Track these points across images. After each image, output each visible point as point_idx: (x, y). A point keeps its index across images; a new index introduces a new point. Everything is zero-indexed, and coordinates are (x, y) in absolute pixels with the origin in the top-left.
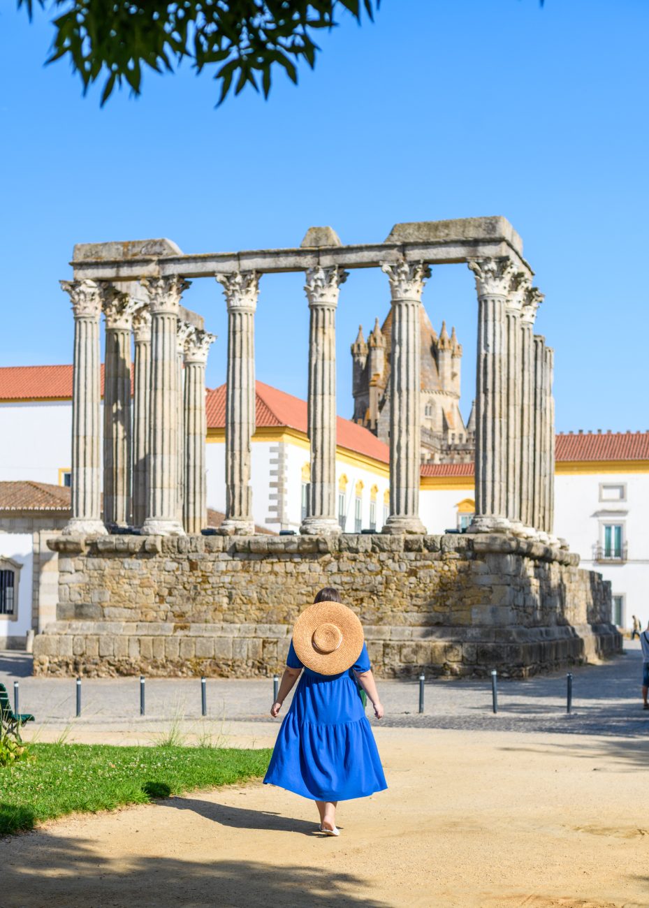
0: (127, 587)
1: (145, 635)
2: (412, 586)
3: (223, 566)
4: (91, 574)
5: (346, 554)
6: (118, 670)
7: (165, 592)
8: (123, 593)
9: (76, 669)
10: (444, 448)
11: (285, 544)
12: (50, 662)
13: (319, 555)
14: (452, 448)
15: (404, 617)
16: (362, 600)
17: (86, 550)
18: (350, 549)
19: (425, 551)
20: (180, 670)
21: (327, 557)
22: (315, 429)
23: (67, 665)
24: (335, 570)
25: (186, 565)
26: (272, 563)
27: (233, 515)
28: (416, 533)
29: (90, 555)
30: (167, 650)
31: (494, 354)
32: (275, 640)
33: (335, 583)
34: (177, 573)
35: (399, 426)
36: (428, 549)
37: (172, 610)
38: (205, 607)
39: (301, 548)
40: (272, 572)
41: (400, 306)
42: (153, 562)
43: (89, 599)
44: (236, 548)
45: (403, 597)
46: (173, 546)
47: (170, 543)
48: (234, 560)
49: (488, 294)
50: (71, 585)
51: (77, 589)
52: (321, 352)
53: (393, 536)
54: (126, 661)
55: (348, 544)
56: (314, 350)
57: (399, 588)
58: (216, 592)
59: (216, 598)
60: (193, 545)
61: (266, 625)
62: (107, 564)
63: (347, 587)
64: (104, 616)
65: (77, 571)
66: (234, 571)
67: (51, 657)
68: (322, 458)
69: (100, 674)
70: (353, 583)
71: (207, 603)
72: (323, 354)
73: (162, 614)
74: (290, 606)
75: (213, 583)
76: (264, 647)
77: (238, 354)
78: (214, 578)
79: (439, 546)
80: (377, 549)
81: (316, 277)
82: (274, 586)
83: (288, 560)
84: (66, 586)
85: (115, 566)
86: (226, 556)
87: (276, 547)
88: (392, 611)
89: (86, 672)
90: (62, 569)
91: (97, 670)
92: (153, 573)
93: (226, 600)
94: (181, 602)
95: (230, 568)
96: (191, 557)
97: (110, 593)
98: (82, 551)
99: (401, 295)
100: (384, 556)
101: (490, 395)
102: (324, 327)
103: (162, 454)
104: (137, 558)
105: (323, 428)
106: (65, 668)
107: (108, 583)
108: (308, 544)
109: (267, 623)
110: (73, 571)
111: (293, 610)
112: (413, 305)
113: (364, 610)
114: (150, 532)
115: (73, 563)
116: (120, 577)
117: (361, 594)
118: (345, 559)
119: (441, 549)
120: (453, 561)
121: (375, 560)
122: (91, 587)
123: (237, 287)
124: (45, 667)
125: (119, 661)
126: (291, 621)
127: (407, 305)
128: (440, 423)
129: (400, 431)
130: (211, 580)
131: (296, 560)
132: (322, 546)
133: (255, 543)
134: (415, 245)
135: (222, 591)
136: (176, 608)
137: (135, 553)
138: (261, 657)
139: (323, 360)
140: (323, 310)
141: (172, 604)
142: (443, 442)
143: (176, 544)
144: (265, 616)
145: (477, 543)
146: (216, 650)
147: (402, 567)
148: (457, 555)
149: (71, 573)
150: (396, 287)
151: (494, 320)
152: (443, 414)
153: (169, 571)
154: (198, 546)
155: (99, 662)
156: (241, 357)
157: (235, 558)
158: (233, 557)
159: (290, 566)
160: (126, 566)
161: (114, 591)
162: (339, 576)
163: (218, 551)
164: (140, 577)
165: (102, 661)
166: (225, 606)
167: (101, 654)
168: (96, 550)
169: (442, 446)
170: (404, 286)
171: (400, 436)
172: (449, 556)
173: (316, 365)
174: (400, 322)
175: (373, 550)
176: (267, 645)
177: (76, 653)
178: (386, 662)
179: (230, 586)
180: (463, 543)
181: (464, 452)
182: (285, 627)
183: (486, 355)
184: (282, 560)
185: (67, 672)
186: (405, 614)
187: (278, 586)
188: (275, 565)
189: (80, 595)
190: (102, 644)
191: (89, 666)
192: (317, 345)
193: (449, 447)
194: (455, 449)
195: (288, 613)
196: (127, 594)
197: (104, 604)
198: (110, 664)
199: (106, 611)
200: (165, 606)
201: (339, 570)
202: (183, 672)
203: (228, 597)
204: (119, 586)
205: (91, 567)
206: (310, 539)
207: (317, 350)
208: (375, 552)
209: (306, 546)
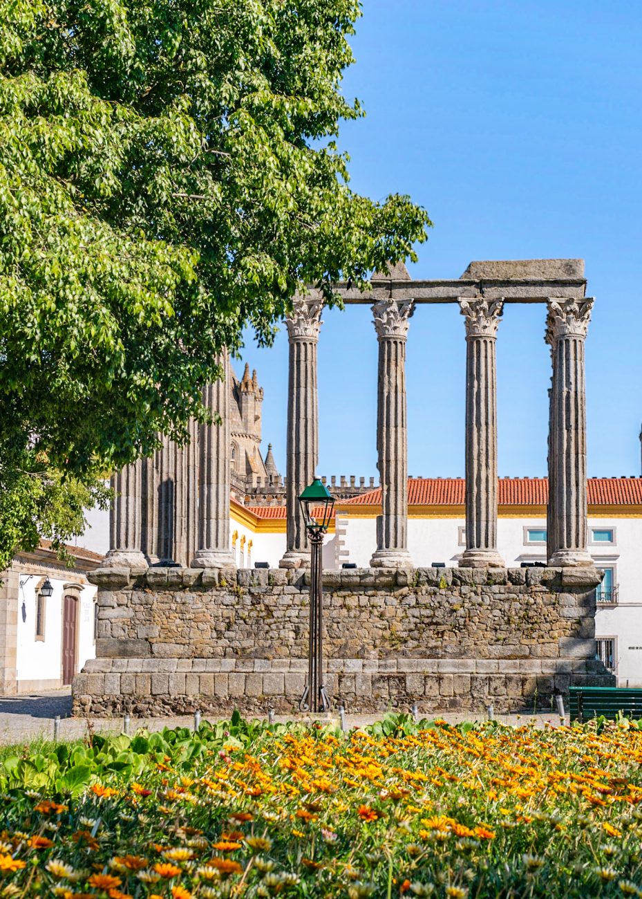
0: (178, 621)
1: (204, 672)
2: (496, 619)
3: (287, 600)
4: (137, 609)
5: (426, 587)
6: (174, 709)
7: (222, 626)
8: (174, 628)
9: (125, 709)
10: (249, 491)
11: (360, 576)
12: (93, 702)
13: (395, 588)
14: (258, 492)
15: (489, 650)
16: (443, 633)
17: (131, 583)
18: (430, 582)
19: (510, 584)
20: (246, 708)
21: (405, 590)
22: (388, 461)
23: (114, 704)
24: (413, 603)
25: (248, 599)
26: (345, 597)
27: (298, 547)
28: (498, 566)
29: (135, 587)
30: (231, 687)
31: (576, 392)
32: (353, 675)
33: (414, 617)
34: (236, 607)
35: (479, 460)
36: (512, 582)
37: (231, 645)
38: (270, 642)
39: (377, 581)
40: (344, 606)
41: (478, 343)
42: (208, 596)
43: (134, 635)
44: (304, 581)
45: (486, 630)
46: (232, 579)
47: (229, 576)
48: (301, 594)
49: (570, 333)
50: (113, 620)
51: (121, 624)
52: (394, 385)
53: (475, 569)
54: (184, 698)
55: (427, 576)
56: (386, 381)
57: (482, 621)
58: (281, 627)
59: (282, 632)
60: (256, 577)
61: (339, 660)
62: (155, 597)
63: (427, 621)
64: (152, 653)
65: (119, 605)
66: (301, 605)
67: (94, 696)
68: (396, 490)
69: (154, 713)
70: (433, 617)
71: (271, 638)
72: (396, 386)
73: (219, 650)
74: (365, 640)
75: (278, 617)
76: (340, 681)
77: (303, 384)
78: (278, 612)
79: (524, 579)
80: (459, 582)
81: (388, 310)
82: (346, 620)
83: (362, 593)
84: (108, 621)
85: (166, 600)
86: (292, 589)
87: (351, 579)
88: (475, 644)
89: (136, 711)
90: (103, 602)
91: (150, 710)
92: (209, 607)
93: (292, 635)
94: (242, 637)
95: (297, 601)
96: (253, 590)
97: (159, 628)
98: (127, 584)
99: (480, 331)
100: (465, 589)
101: (573, 431)
102: (396, 360)
103: (217, 484)
104: (190, 591)
105: (396, 460)
106: (111, 708)
107: (157, 618)
108: (387, 576)
109: (339, 658)
110: (116, 605)
111: (368, 644)
112: (491, 342)
113: (445, 643)
114: (206, 563)
115: (115, 597)
116: (171, 612)
117: (441, 628)
118: (424, 592)
119: (526, 582)
120: (539, 594)
121: (456, 593)
122: (137, 622)
123: (302, 317)
124: (87, 708)
125: (175, 699)
126: (366, 655)
127: (485, 342)
128: (243, 467)
129: (479, 465)
130: (275, 614)
131: (370, 593)
132: (401, 579)
133: (327, 576)
134: (493, 283)
135: (288, 625)
136: (236, 644)
137: (189, 586)
138: (338, 692)
139: (396, 392)
140: (395, 343)
141: (231, 640)
142: (247, 486)
143: (235, 577)
144: (336, 650)
145: (566, 576)
146: (287, 685)
147: (485, 600)
148: (544, 588)
149: (113, 608)
150: (475, 322)
151: (576, 359)
152: (247, 457)
153: (227, 605)
154: (261, 578)
155: (152, 701)
156: (306, 387)
157: (303, 591)
158: (300, 590)
159: (364, 600)
160: (178, 600)
161: (164, 626)
162: (418, 609)
163: (283, 584)
164: (195, 611)
165: (155, 700)
166: (291, 641)
167: (154, 693)
168: (142, 583)
169: (246, 489)
170: (483, 322)
171: (479, 470)
172: (535, 589)
173: (388, 397)
174: (479, 357)
175: (454, 583)
176: (343, 680)
177: (124, 691)
178: (475, 695)
179: (296, 620)
180: (551, 577)
181: (271, 496)
182: (360, 662)
183: (568, 393)
184: (355, 593)
185: (113, 712)
186: (489, 647)
187: (350, 620)
188: (347, 598)
189: (124, 630)
190: (155, 681)
191: (141, 706)
192: (389, 377)
193: (255, 491)
194: (261, 493)
195: (363, 647)
196: (179, 629)
197: (150, 640)
198: (164, 702)
199: (155, 648)
200: (224, 642)
201: (417, 603)
202: (250, 710)
203: (295, 632)
204: (170, 620)
205: (136, 600)
206: (388, 572)
207: (389, 382)
208: (456, 585)
209: (382, 579)
